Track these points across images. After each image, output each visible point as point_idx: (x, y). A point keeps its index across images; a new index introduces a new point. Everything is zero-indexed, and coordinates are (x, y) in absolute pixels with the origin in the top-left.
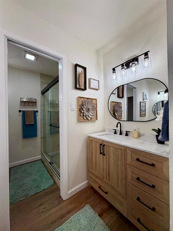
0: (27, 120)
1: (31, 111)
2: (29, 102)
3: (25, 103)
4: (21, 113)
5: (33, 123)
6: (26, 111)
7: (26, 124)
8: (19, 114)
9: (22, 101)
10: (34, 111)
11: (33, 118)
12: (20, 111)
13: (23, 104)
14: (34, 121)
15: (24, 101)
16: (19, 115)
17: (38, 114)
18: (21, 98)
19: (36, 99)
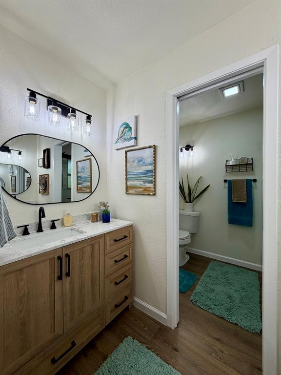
0: (234, 195)
1: (243, 181)
2: (240, 165)
3: (234, 167)
4: (227, 185)
5: (245, 202)
6: (233, 180)
7: (233, 201)
8: (225, 185)
9: (228, 166)
10: (247, 180)
11: (246, 193)
12: (225, 181)
13: (229, 169)
14: (246, 199)
15: (230, 165)
16: (225, 187)
17: (256, 185)
18: (227, 161)
19: (252, 159)
